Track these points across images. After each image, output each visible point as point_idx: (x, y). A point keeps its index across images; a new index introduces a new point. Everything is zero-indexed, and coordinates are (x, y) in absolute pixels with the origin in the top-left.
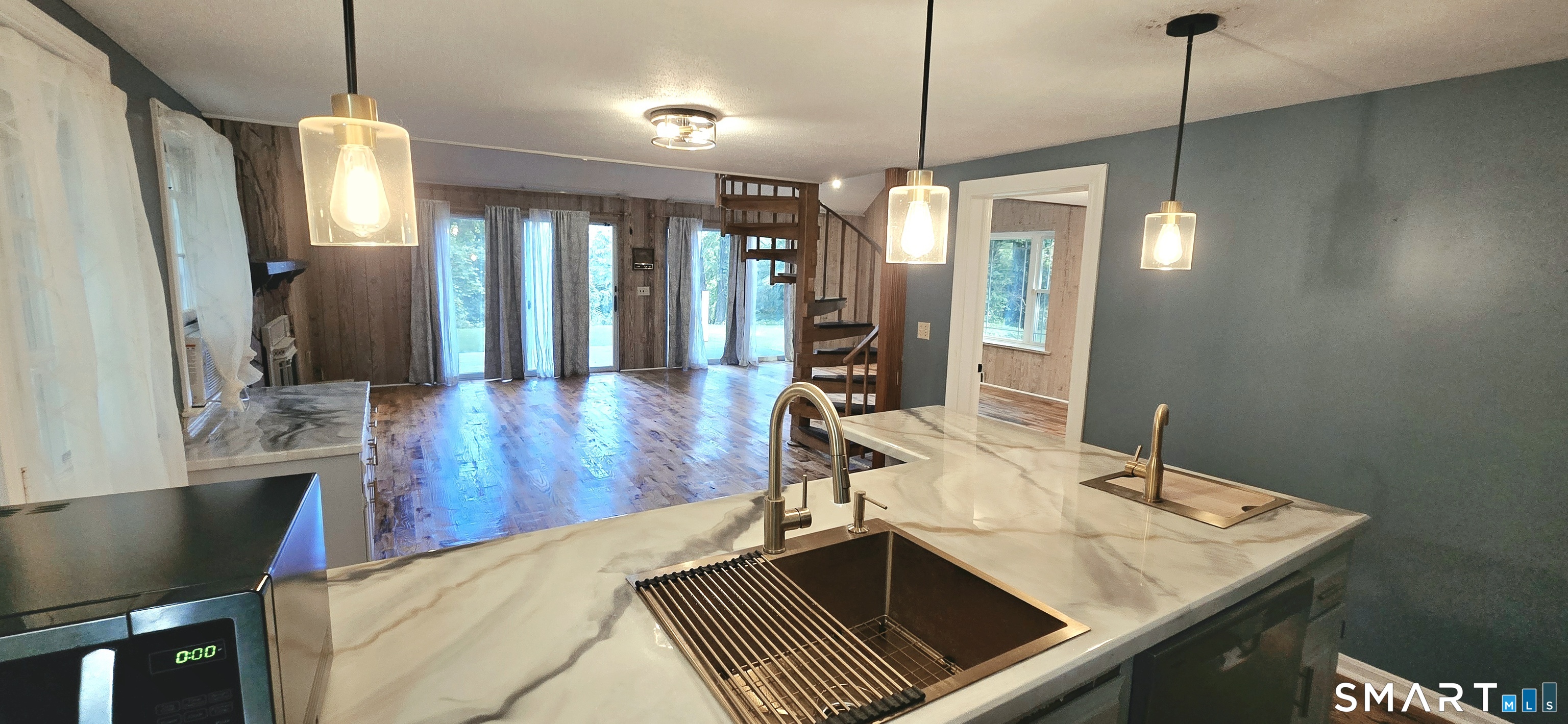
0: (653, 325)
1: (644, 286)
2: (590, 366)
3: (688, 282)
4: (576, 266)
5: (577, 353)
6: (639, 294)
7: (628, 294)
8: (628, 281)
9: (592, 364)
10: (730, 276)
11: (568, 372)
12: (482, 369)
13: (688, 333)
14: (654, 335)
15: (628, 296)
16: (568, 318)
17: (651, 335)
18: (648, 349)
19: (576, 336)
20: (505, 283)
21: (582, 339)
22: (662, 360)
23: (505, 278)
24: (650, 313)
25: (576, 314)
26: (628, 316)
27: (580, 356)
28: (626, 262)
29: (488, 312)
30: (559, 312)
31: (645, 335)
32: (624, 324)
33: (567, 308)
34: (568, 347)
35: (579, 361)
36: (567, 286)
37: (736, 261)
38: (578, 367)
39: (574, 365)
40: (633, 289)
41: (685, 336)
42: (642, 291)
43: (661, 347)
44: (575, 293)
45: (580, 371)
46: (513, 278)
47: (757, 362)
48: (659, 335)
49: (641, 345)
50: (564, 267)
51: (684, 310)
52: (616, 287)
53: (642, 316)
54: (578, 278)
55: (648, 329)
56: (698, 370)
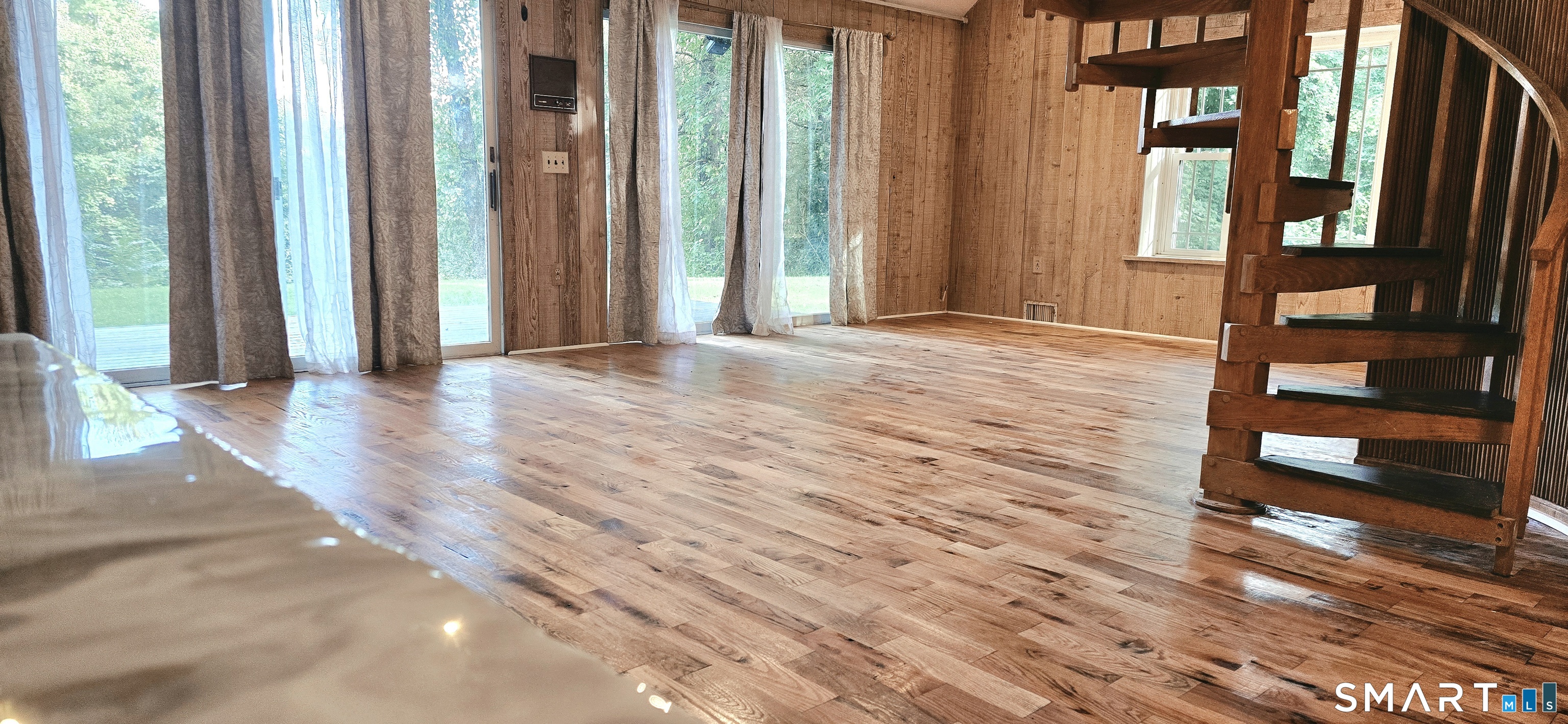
0: (577, 243)
1: (557, 150)
2: (443, 342)
3: (652, 144)
4: (402, 89)
5: (410, 312)
6: (547, 169)
7: (522, 168)
8: (520, 134)
9: (446, 340)
10: (732, 136)
11: (390, 358)
12: (163, 358)
13: (657, 264)
14: (579, 268)
15: (521, 174)
16: (386, 222)
17: (573, 266)
18: (568, 301)
19: (406, 267)
20: (221, 124)
21: (420, 275)
22: (597, 327)
23: (220, 107)
24: (571, 217)
25: (404, 213)
26: (523, 222)
27: (417, 319)
28: (515, 87)
29: (175, 201)
30: (364, 206)
31: (561, 267)
32: (513, 240)
33: (382, 197)
34: (389, 296)
35: (415, 332)
36: (381, 139)
37: (743, 102)
38: (411, 346)
39: (401, 341)
40: (533, 156)
41: (649, 271)
42: (552, 162)
43: (595, 295)
44: (399, 159)
45: (419, 355)
46: (241, 112)
47: (791, 327)
48: (589, 267)
49: (554, 290)
50: (374, 90)
51: (647, 209)
52: (492, 148)
53: (553, 221)
54: (406, 119)
55: (567, 253)
56: (676, 346)
